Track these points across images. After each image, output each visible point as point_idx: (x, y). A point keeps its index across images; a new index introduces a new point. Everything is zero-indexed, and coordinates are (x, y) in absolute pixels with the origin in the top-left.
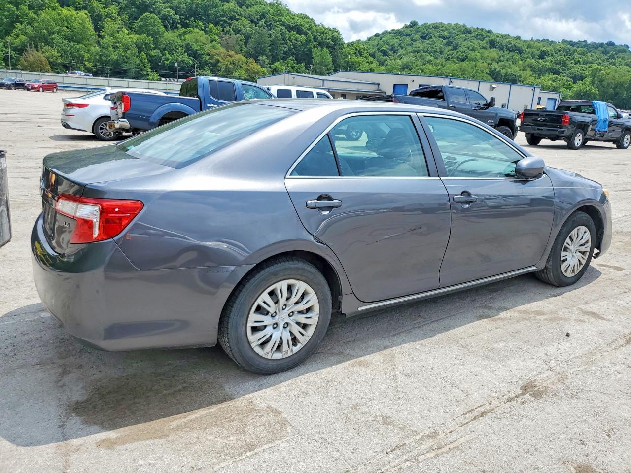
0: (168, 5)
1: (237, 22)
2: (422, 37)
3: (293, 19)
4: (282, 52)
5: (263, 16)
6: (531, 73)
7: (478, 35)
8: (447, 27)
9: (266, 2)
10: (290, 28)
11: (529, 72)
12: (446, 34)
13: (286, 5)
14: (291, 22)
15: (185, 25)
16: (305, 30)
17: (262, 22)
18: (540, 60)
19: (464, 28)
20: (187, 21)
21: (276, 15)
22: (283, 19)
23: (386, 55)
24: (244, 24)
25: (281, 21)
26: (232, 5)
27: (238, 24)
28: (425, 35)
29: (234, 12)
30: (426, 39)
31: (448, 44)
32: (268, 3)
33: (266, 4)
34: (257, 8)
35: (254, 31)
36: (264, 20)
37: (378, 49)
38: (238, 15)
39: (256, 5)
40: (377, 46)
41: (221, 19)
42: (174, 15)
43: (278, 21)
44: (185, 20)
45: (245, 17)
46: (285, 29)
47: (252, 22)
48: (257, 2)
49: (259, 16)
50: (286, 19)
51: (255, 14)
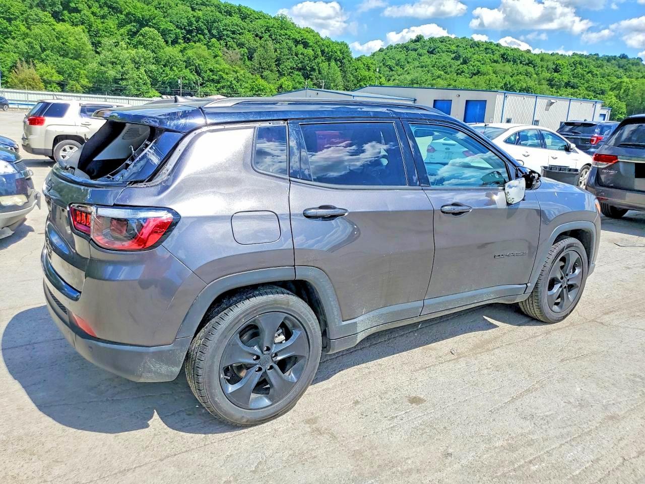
0: (168, 19)
1: (241, 37)
2: (428, 52)
3: (299, 33)
4: (289, 67)
5: (267, 30)
6: (548, 87)
7: (486, 49)
8: (455, 41)
9: (270, 16)
10: (297, 42)
11: (545, 86)
12: (453, 48)
13: (291, 18)
14: (297, 36)
15: (187, 40)
16: (311, 44)
17: (267, 36)
18: (556, 74)
19: (471, 42)
20: (188, 36)
21: (281, 29)
22: (288, 32)
23: (392, 70)
24: (248, 38)
25: (286, 34)
26: (235, 19)
27: (243, 39)
28: (431, 50)
29: (237, 26)
30: (433, 53)
31: (456, 58)
32: (273, 17)
33: (270, 18)
34: (261, 22)
35: (258, 45)
36: (269, 34)
37: (383, 64)
38: (242, 29)
39: (260, 19)
40: (383, 61)
41: (225, 32)
42: (175, 29)
44: (187, 35)
45: (249, 31)
46: (291, 44)
47: (257, 35)
48: (261, 16)
49: (263, 30)
50: (291, 32)
51: (259, 28)
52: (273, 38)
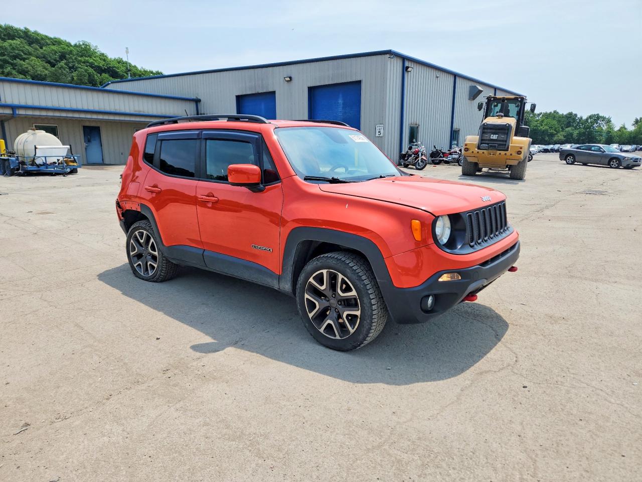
1: (22, 62)
3: (105, 60)
5: (63, 57)
10: (100, 70)
13: (96, 46)
14: (101, 64)
16: (121, 73)
17: (63, 63)
21: (82, 56)
22: (91, 61)
25: (88, 62)
26: (17, 42)
27: (25, 64)
29: (19, 51)
32: (73, 44)
33: (69, 45)
34: (54, 48)
35: (47, 72)
36: (64, 61)
38: (25, 54)
39: (54, 45)
43: (84, 62)
45: (37, 57)
46: (91, 70)
47: (48, 62)
48: (56, 42)
49: (57, 57)
50: (94, 60)
51: (51, 54)
52: (71, 64)
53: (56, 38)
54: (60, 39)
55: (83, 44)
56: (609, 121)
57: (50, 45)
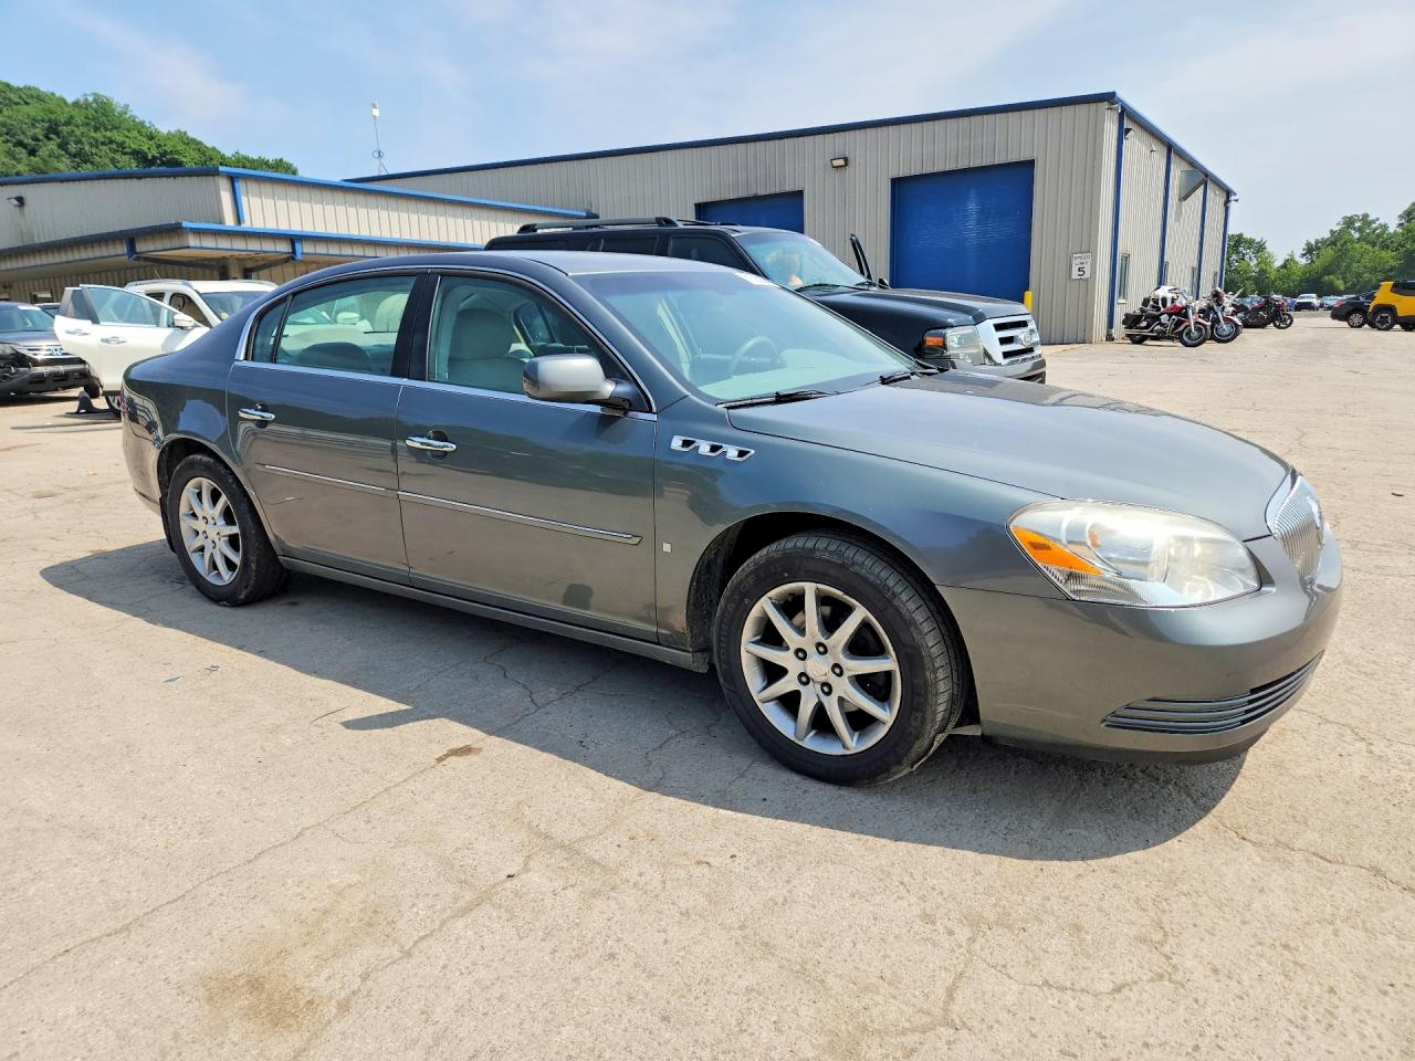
3: (151, 137)
5: (52, 130)
9: (63, 100)
13: (127, 106)
14: (145, 145)
17: (52, 145)
21: (96, 129)
22: (120, 139)
25: (111, 142)
32: (70, 100)
33: (61, 103)
34: (33, 110)
36: (55, 141)
39: (27, 103)
46: (125, 161)
47: (20, 144)
48: (30, 96)
49: (39, 132)
50: (128, 137)
51: (25, 126)
52: (73, 148)
53: (29, 88)
54: (36, 89)
55: (95, 100)
56: (1260, 248)
57: (17, 104)
